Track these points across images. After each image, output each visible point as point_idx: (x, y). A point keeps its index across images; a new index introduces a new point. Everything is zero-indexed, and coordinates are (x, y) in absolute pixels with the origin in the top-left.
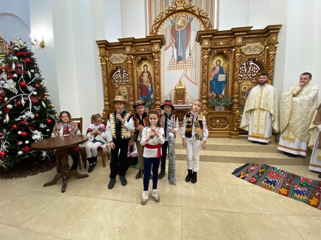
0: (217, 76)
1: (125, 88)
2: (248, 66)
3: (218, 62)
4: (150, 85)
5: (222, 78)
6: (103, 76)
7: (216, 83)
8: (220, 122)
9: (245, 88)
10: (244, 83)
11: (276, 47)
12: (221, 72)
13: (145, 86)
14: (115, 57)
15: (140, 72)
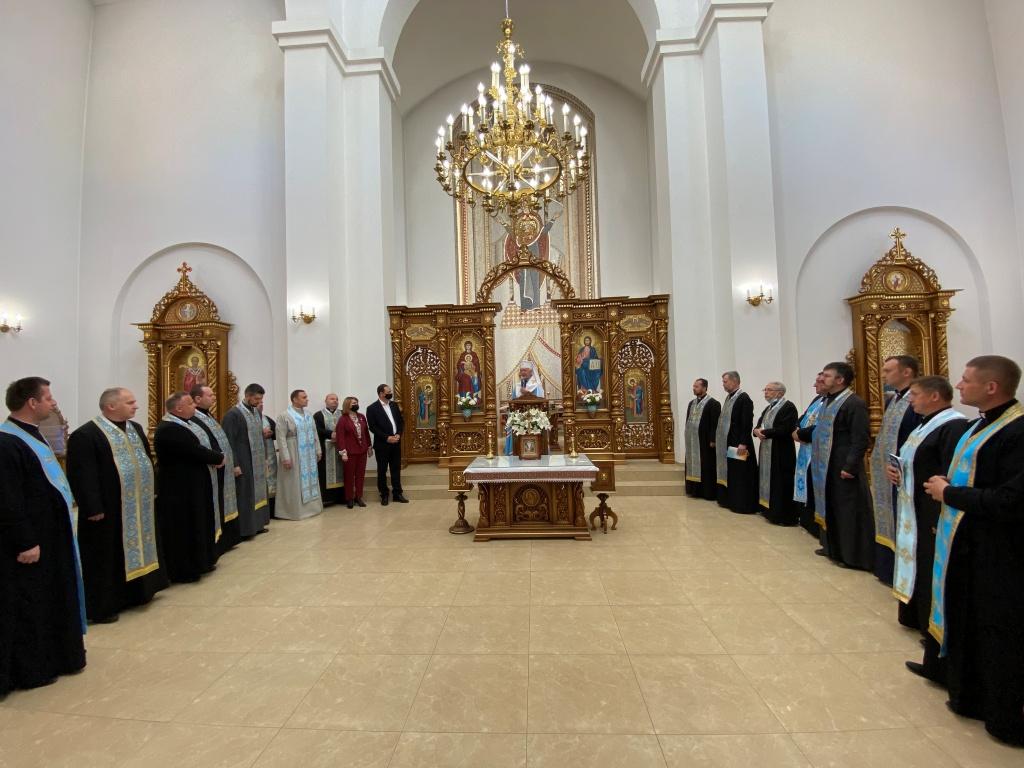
0: (586, 361)
1: (430, 380)
2: (633, 347)
3: (586, 341)
4: (476, 375)
5: (595, 365)
6: (394, 361)
7: (586, 372)
8: (596, 437)
9: (632, 381)
10: (631, 373)
11: (667, 324)
12: (593, 355)
13: (468, 377)
14: (416, 330)
15: (459, 352)
